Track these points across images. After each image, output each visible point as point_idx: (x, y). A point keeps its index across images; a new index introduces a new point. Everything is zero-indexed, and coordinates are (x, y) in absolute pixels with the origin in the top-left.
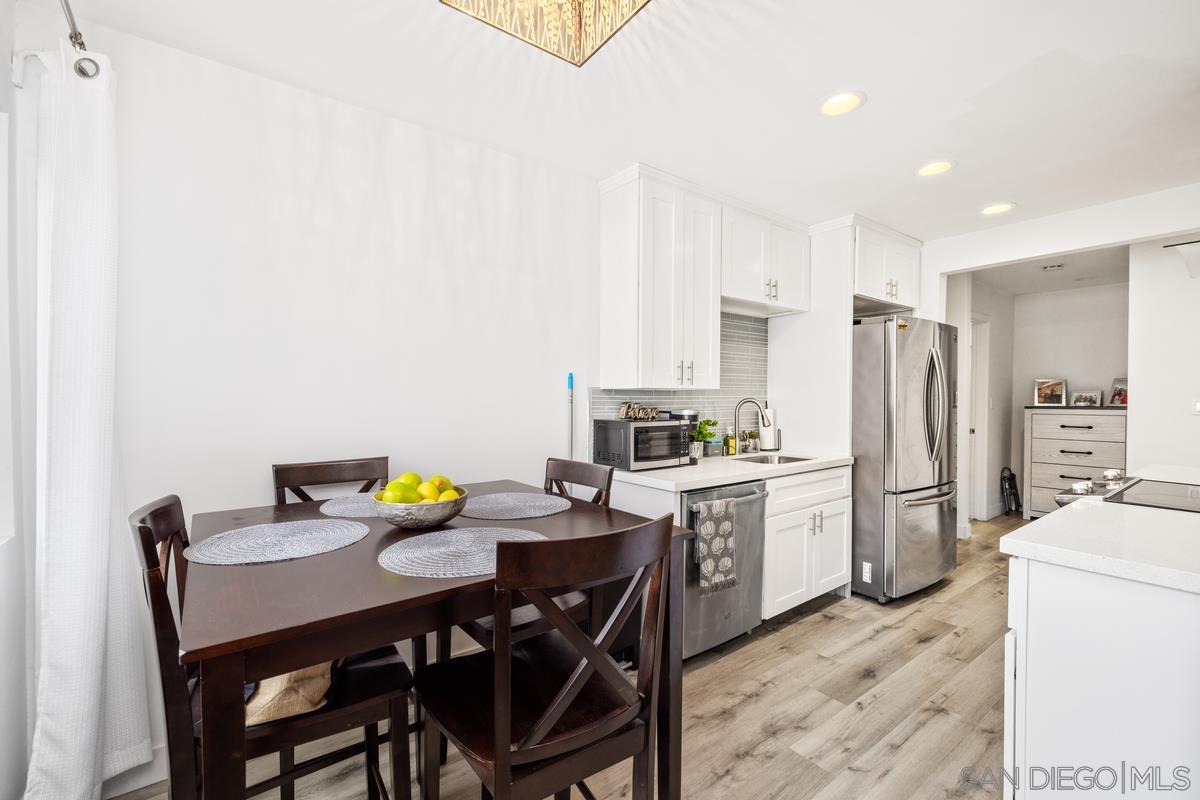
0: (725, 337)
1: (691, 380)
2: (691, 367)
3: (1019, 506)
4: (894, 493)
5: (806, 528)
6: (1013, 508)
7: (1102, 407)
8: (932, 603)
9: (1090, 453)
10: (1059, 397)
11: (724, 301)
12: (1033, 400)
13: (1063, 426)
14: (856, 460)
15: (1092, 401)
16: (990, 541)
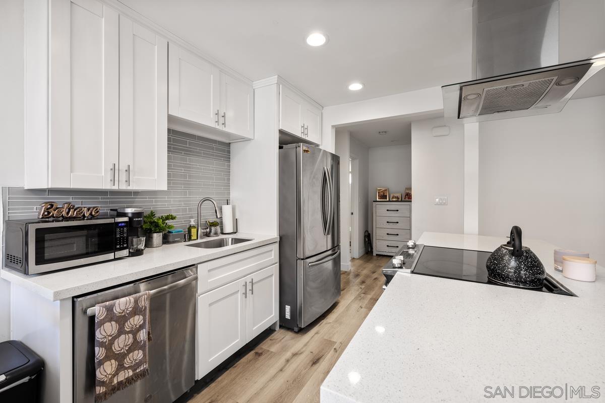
0: (171, 148)
1: (128, 182)
2: (128, 171)
3: (372, 248)
4: (303, 259)
5: (239, 295)
6: (370, 250)
7: (401, 201)
8: (326, 324)
9: (397, 223)
10: (386, 196)
11: (171, 119)
12: (376, 198)
13: (388, 210)
14: (281, 238)
15: (398, 198)
16: (359, 271)
